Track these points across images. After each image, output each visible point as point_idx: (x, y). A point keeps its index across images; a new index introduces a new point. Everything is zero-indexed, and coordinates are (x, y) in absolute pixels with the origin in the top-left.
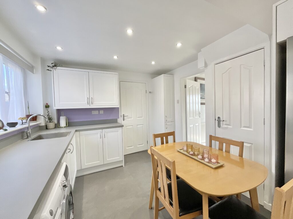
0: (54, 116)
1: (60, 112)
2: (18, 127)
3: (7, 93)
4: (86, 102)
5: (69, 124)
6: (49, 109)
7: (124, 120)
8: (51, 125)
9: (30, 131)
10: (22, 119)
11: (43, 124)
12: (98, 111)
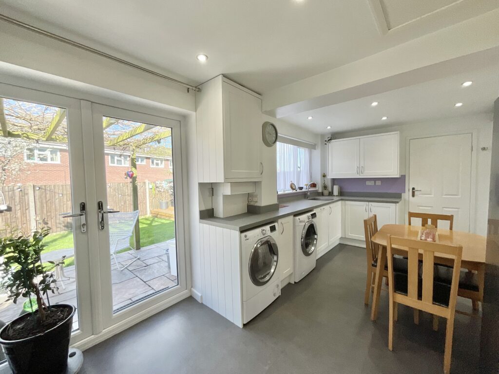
0: (329, 184)
1: (334, 181)
2: (303, 190)
3: (299, 167)
4: (356, 171)
5: (341, 194)
6: (325, 179)
7: (413, 195)
8: (326, 192)
9: (309, 194)
10: (307, 185)
11: (320, 191)
12: (373, 182)
